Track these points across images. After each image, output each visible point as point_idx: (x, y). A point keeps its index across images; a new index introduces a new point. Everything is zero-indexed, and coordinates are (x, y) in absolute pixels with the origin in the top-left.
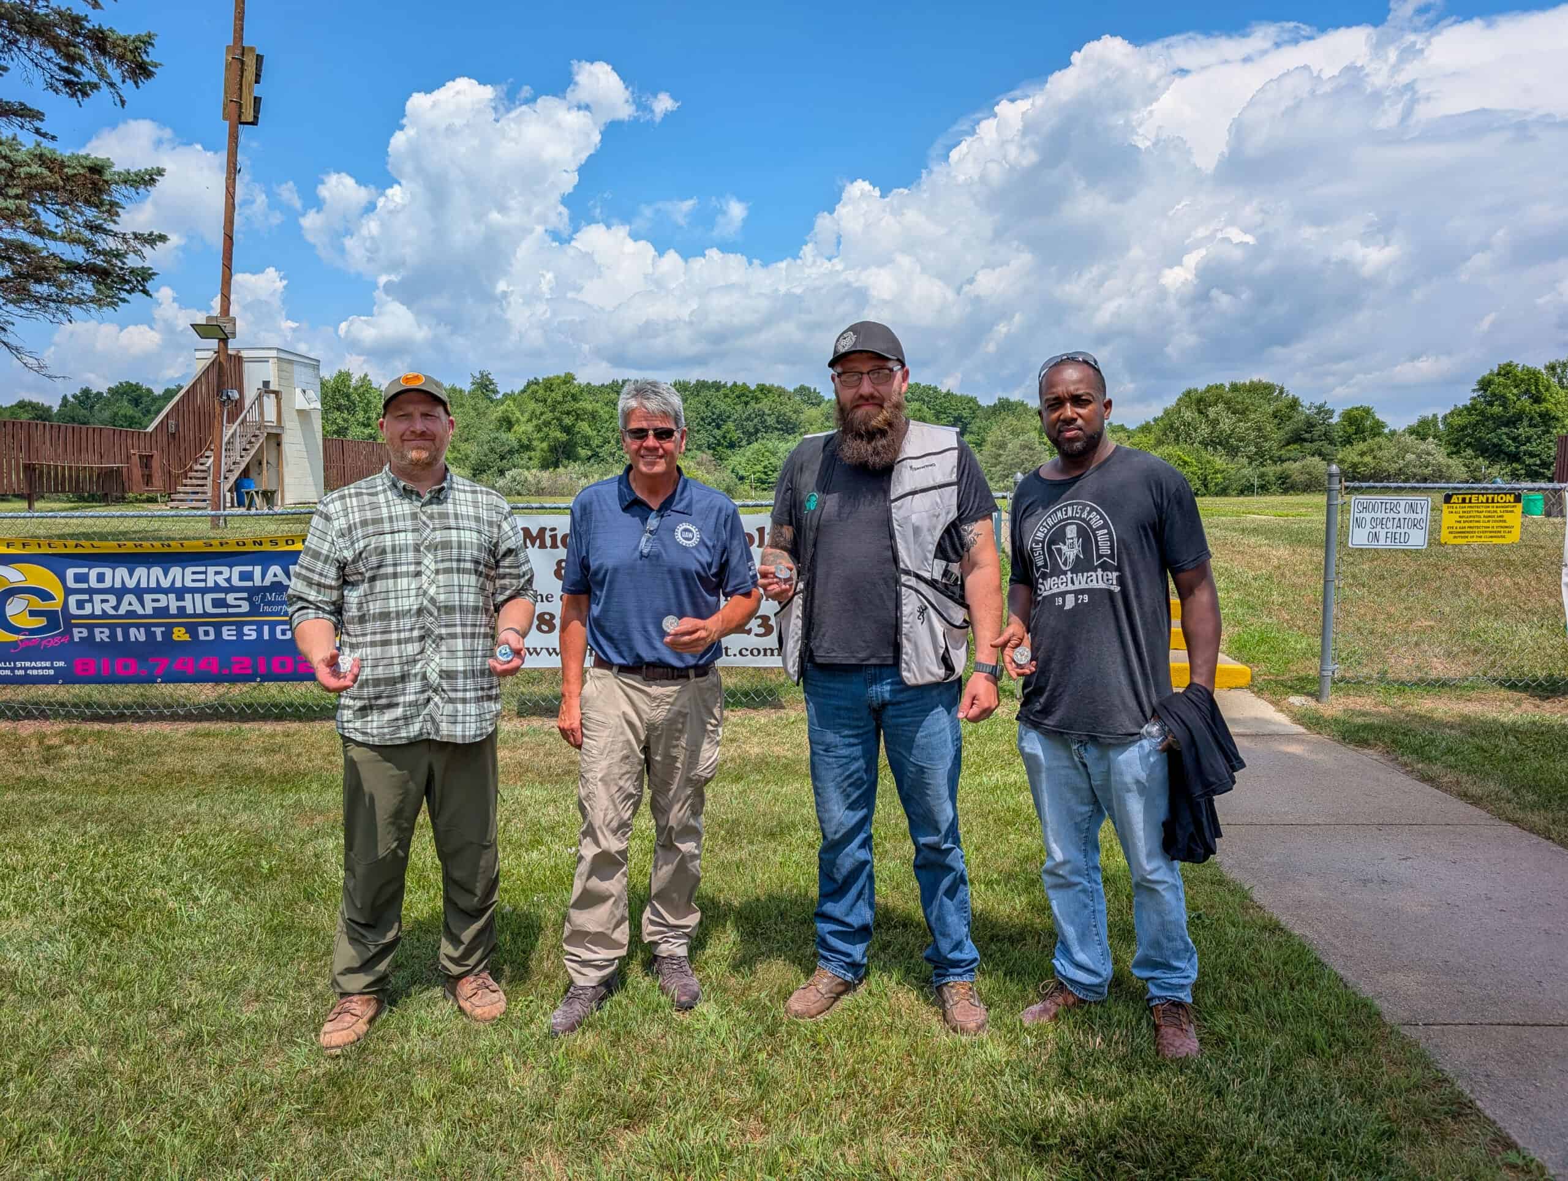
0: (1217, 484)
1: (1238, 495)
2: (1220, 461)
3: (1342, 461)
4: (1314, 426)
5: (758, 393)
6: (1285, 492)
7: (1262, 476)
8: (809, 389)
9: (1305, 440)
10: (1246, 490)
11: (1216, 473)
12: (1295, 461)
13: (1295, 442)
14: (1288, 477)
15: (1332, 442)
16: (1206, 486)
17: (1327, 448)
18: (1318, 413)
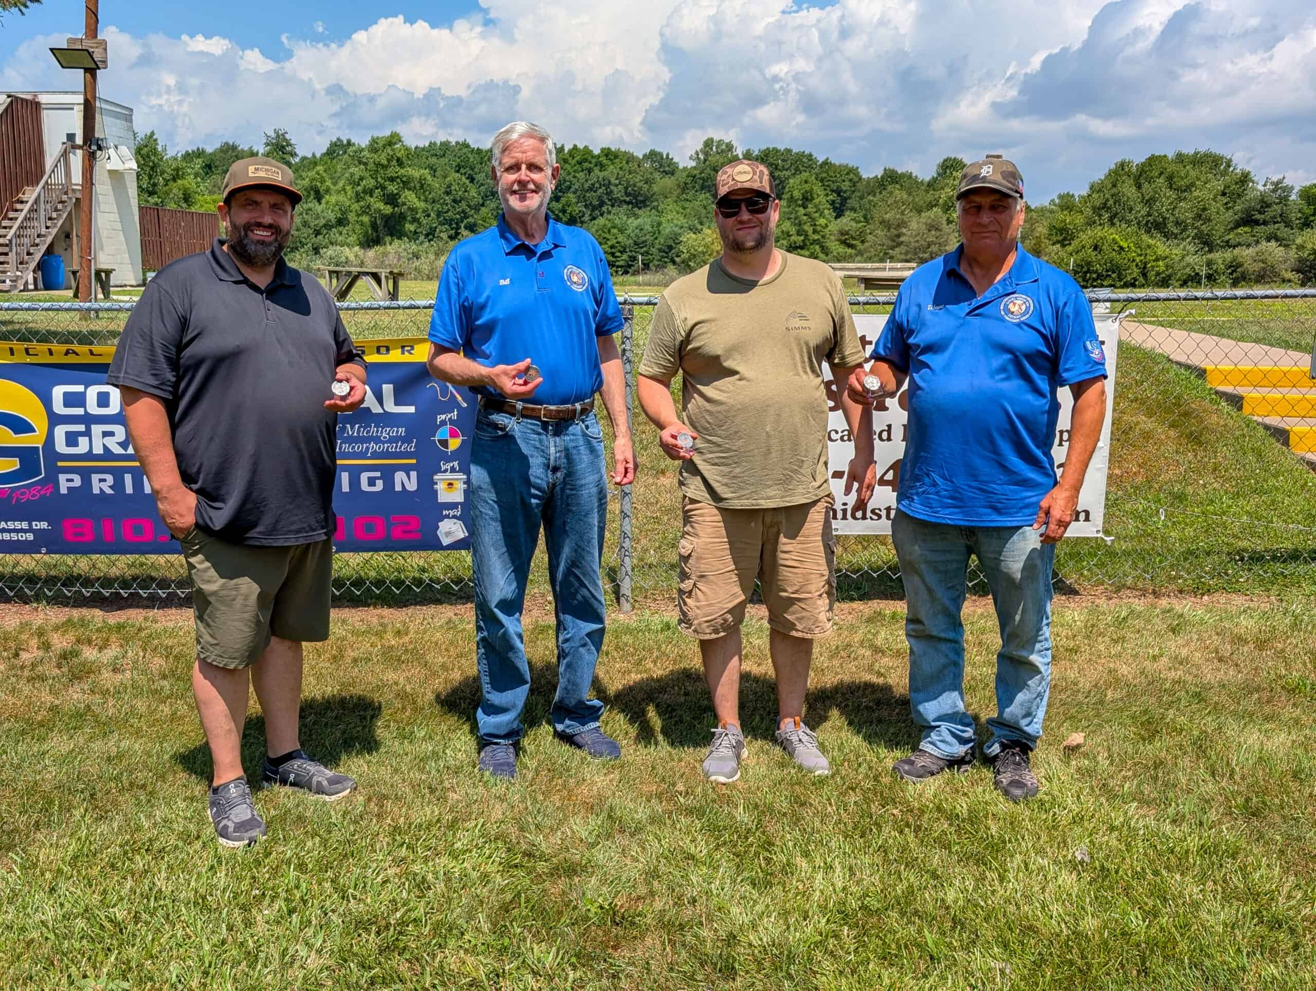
0: (1158, 274)
1: (1182, 286)
2: (1160, 246)
3: (1301, 247)
4: (1269, 206)
5: (603, 159)
6: (1235, 284)
7: (1209, 264)
8: (661, 154)
9: (1257, 223)
10: (1192, 280)
11: (1157, 260)
12: (1249, 246)
13: (1245, 225)
14: (1240, 265)
15: (1288, 224)
16: (1144, 275)
17: (1283, 231)
18: (1274, 191)
